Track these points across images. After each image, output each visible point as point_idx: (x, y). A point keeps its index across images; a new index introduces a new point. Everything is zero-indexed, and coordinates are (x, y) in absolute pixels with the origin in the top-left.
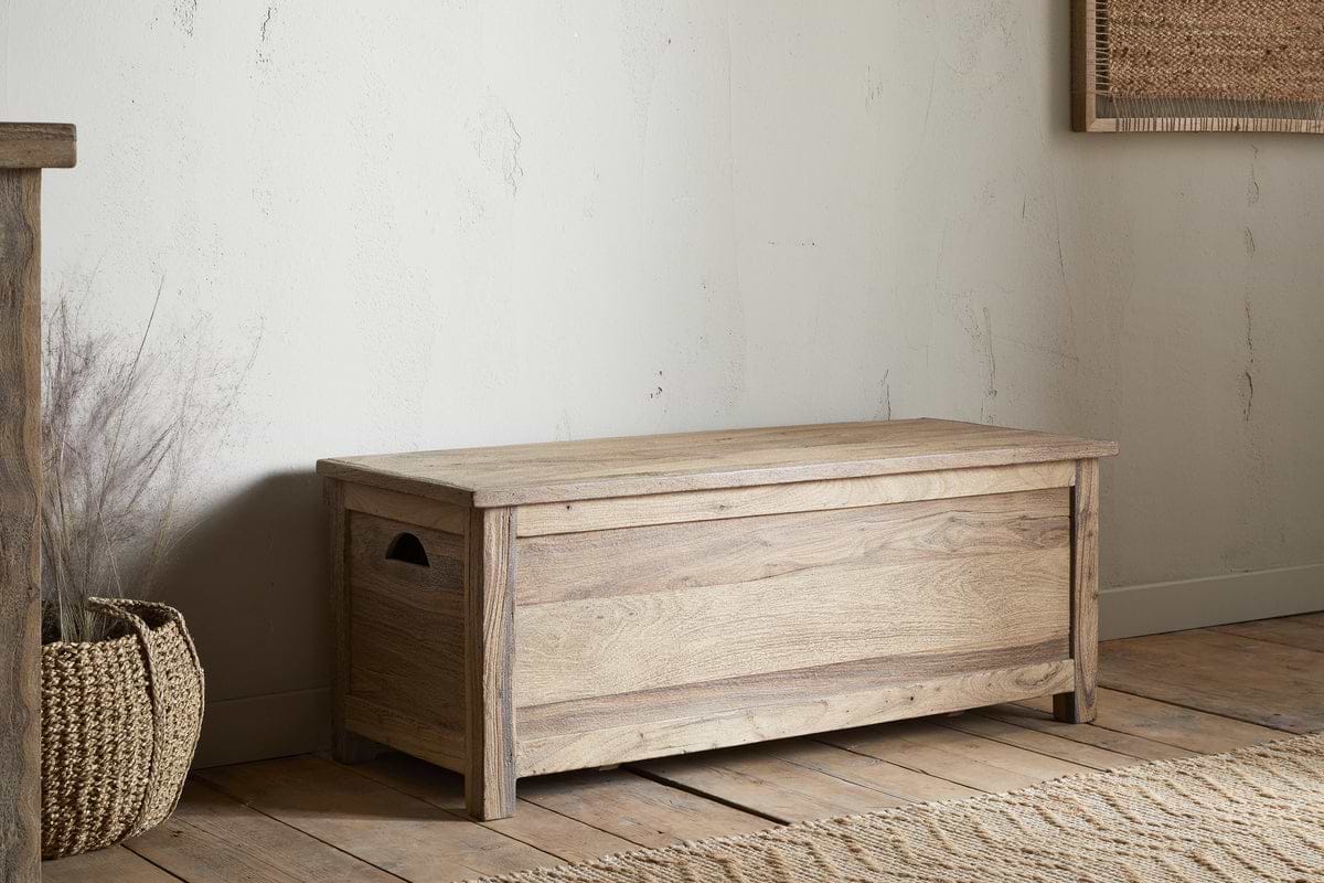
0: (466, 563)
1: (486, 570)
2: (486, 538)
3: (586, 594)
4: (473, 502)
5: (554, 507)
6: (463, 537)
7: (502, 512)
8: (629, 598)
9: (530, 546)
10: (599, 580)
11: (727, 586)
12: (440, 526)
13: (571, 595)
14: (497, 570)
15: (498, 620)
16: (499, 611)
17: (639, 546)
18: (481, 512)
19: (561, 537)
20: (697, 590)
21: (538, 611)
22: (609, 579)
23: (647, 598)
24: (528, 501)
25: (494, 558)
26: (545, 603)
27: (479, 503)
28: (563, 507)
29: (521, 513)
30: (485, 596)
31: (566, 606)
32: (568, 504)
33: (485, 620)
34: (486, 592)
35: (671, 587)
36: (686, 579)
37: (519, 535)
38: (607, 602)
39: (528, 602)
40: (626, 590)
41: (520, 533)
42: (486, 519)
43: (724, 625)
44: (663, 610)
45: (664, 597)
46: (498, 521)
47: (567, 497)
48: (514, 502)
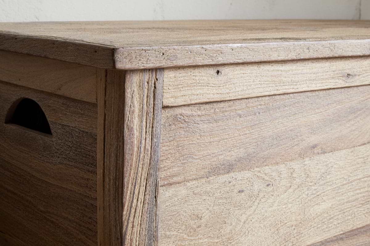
0: (100, 138)
1: (127, 147)
2: (127, 109)
3: (229, 168)
4: (114, 62)
5: (203, 71)
6: (95, 105)
7: (146, 76)
8: (267, 169)
9: (175, 118)
10: (241, 153)
11: (344, 151)
12: (66, 91)
13: (215, 171)
14: (139, 148)
15: (140, 206)
16: (141, 197)
17: (278, 115)
18: (122, 75)
19: (207, 106)
20: (322, 157)
21: (182, 191)
22: (251, 150)
23: (282, 167)
24: (180, 63)
25: (136, 133)
26: (188, 181)
27: (122, 64)
28: (213, 71)
29: (168, 77)
30: (126, 180)
31: (209, 182)
32: (218, 67)
33: (126, 208)
34: (126, 175)
35: (302, 155)
36: (314, 147)
37: (165, 104)
38: (247, 174)
39: (172, 181)
40: (265, 161)
41: (166, 102)
42: (128, 85)
43: (339, 188)
44: (294, 178)
45: (296, 165)
46: (141, 87)
47: (221, 60)
48: (163, 64)
